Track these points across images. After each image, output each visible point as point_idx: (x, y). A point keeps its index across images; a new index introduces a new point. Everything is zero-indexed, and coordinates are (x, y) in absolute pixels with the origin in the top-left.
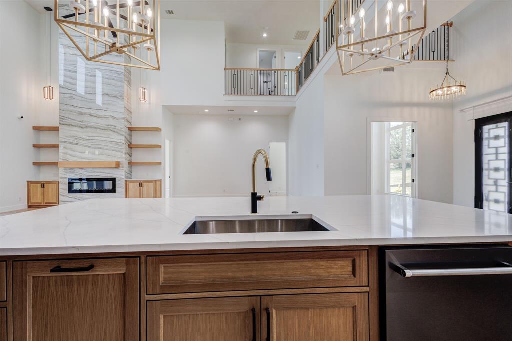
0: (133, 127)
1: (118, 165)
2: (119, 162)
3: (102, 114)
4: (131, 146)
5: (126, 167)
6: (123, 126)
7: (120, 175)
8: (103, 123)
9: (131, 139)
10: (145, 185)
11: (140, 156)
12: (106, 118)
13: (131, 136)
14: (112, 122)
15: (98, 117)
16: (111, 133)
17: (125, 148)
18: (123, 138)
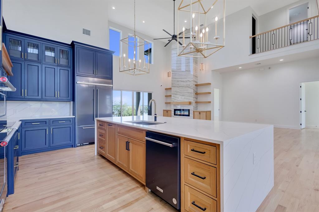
0: (198, 84)
1: (190, 103)
2: (191, 102)
3: (185, 80)
4: (197, 94)
5: (194, 104)
6: (192, 84)
7: (191, 108)
8: (185, 84)
9: (197, 90)
10: (201, 113)
11: (201, 99)
12: (186, 81)
13: (197, 89)
14: (188, 83)
15: (183, 82)
16: (188, 88)
17: (193, 95)
18: (193, 90)
